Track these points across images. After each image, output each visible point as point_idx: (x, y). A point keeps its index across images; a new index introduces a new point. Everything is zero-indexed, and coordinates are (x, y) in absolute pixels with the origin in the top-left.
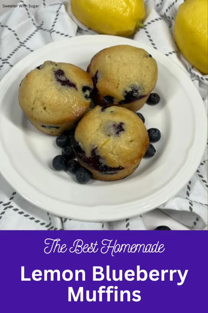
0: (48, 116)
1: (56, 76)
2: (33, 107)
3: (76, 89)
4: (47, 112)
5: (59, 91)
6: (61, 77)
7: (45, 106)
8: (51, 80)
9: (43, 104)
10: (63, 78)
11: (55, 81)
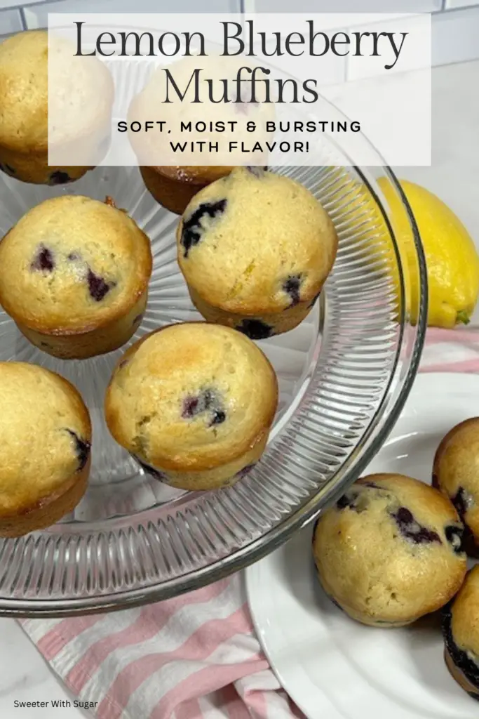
0: (400, 609)
1: (400, 526)
2: (369, 596)
3: (441, 542)
4: (398, 602)
5: (413, 556)
6: (410, 526)
7: (394, 591)
8: (394, 536)
9: (389, 589)
10: (415, 529)
11: (401, 539)
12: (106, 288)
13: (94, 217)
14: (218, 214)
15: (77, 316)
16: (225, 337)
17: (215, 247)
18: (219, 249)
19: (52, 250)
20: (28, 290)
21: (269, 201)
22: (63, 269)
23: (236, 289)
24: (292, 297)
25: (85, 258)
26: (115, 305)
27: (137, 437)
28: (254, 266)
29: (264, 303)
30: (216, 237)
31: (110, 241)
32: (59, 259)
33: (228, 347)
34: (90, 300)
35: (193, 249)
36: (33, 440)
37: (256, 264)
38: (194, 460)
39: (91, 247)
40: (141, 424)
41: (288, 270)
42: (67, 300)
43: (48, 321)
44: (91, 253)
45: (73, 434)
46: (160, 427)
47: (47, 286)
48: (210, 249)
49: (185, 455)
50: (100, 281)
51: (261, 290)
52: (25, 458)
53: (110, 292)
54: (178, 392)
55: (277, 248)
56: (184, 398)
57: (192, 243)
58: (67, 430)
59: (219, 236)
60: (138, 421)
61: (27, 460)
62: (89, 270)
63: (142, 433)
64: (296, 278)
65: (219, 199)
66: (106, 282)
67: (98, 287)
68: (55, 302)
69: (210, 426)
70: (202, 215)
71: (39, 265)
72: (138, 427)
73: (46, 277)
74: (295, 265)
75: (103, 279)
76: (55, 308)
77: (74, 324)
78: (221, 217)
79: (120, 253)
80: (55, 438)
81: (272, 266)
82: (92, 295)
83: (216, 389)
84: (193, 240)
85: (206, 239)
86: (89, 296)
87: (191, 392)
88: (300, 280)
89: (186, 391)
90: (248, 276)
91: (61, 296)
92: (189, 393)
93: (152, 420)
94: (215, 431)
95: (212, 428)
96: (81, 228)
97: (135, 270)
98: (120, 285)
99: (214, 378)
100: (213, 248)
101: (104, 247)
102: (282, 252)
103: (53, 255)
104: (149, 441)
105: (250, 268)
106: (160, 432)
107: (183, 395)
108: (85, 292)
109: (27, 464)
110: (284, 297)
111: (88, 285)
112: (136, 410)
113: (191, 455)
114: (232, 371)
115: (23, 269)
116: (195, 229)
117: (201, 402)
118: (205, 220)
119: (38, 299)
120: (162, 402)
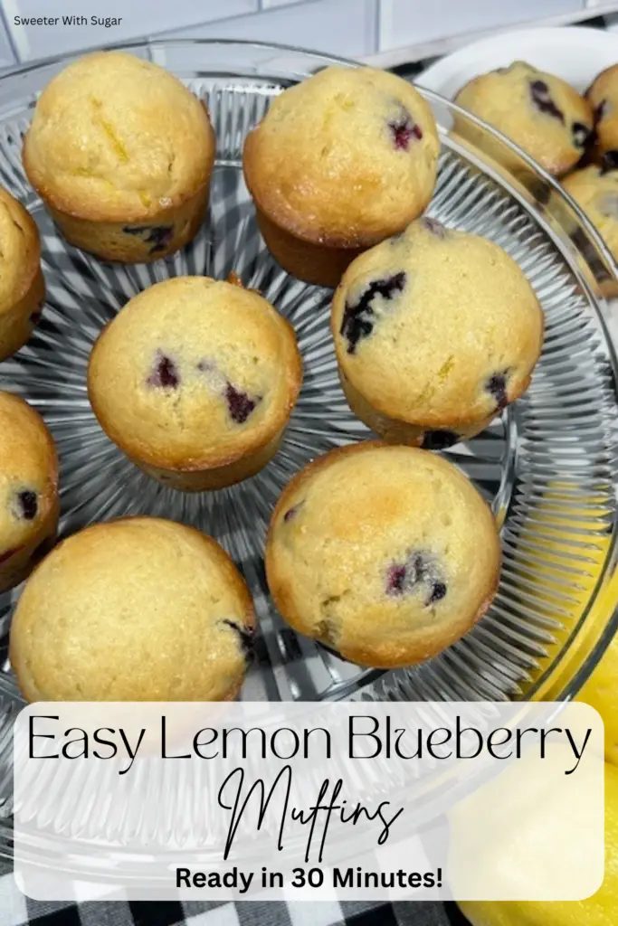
1: (532, 91)
3: (563, 122)
6: (540, 94)
10: (544, 97)
12: (251, 406)
13: (225, 307)
14: (395, 293)
15: (214, 444)
16: (431, 471)
17: (395, 340)
18: (402, 342)
19: (173, 358)
20: (144, 415)
21: (465, 271)
22: (192, 384)
23: (427, 396)
24: (497, 398)
25: (221, 367)
26: (263, 425)
27: (323, 622)
28: (452, 365)
29: (462, 411)
30: (395, 327)
31: (249, 340)
32: (184, 370)
33: (437, 485)
34: (231, 423)
35: (363, 344)
36: (183, 646)
37: (455, 360)
38: (403, 650)
39: (227, 350)
40: (326, 603)
41: (495, 366)
42: (199, 426)
43: (174, 454)
44: (228, 359)
45: (233, 625)
46: (355, 610)
47: (171, 408)
48: (388, 344)
49: (391, 644)
50: (243, 396)
51: (460, 394)
52: (175, 674)
53: (257, 409)
54: (379, 560)
55: (483, 336)
56: (388, 567)
57: (362, 335)
58: (226, 622)
59: (400, 325)
60: (323, 600)
61: (178, 676)
62: (228, 383)
63: (328, 616)
64: (502, 374)
65: (394, 272)
66: (250, 397)
67: (240, 406)
68: (183, 428)
69: (427, 605)
70: (372, 297)
71: (158, 379)
72: (324, 608)
73: (168, 396)
74: (505, 358)
75: (245, 395)
76: (183, 437)
77: (209, 455)
78: (400, 297)
79: (265, 356)
80: (213, 638)
81: (476, 362)
82: (234, 416)
83: (430, 551)
84: (362, 331)
85: (380, 329)
86: (228, 417)
87: (396, 558)
88: (507, 376)
89: (390, 557)
90: (443, 377)
91: (190, 420)
92: (394, 560)
93: (342, 600)
94: (433, 612)
95: (430, 607)
96: (212, 325)
97: (284, 376)
98: (266, 399)
99: (424, 535)
100: (392, 340)
101: (244, 350)
102: (489, 343)
103: (175, 365)
104: (341, 627)
105: (446, 368)
106: (356, 617)
107: (387, 563)
108: (223, 413)
109: (178, 681)
110: (489, 400)
111: (228, 404)
112: (319, 586)
113: (400, 644)
114: (447, 523)
115: (136, 386)
116: (365, 317)
117: (411, 571)
118: (377, 303)
119: (159, 426)
120: (356, 576)
